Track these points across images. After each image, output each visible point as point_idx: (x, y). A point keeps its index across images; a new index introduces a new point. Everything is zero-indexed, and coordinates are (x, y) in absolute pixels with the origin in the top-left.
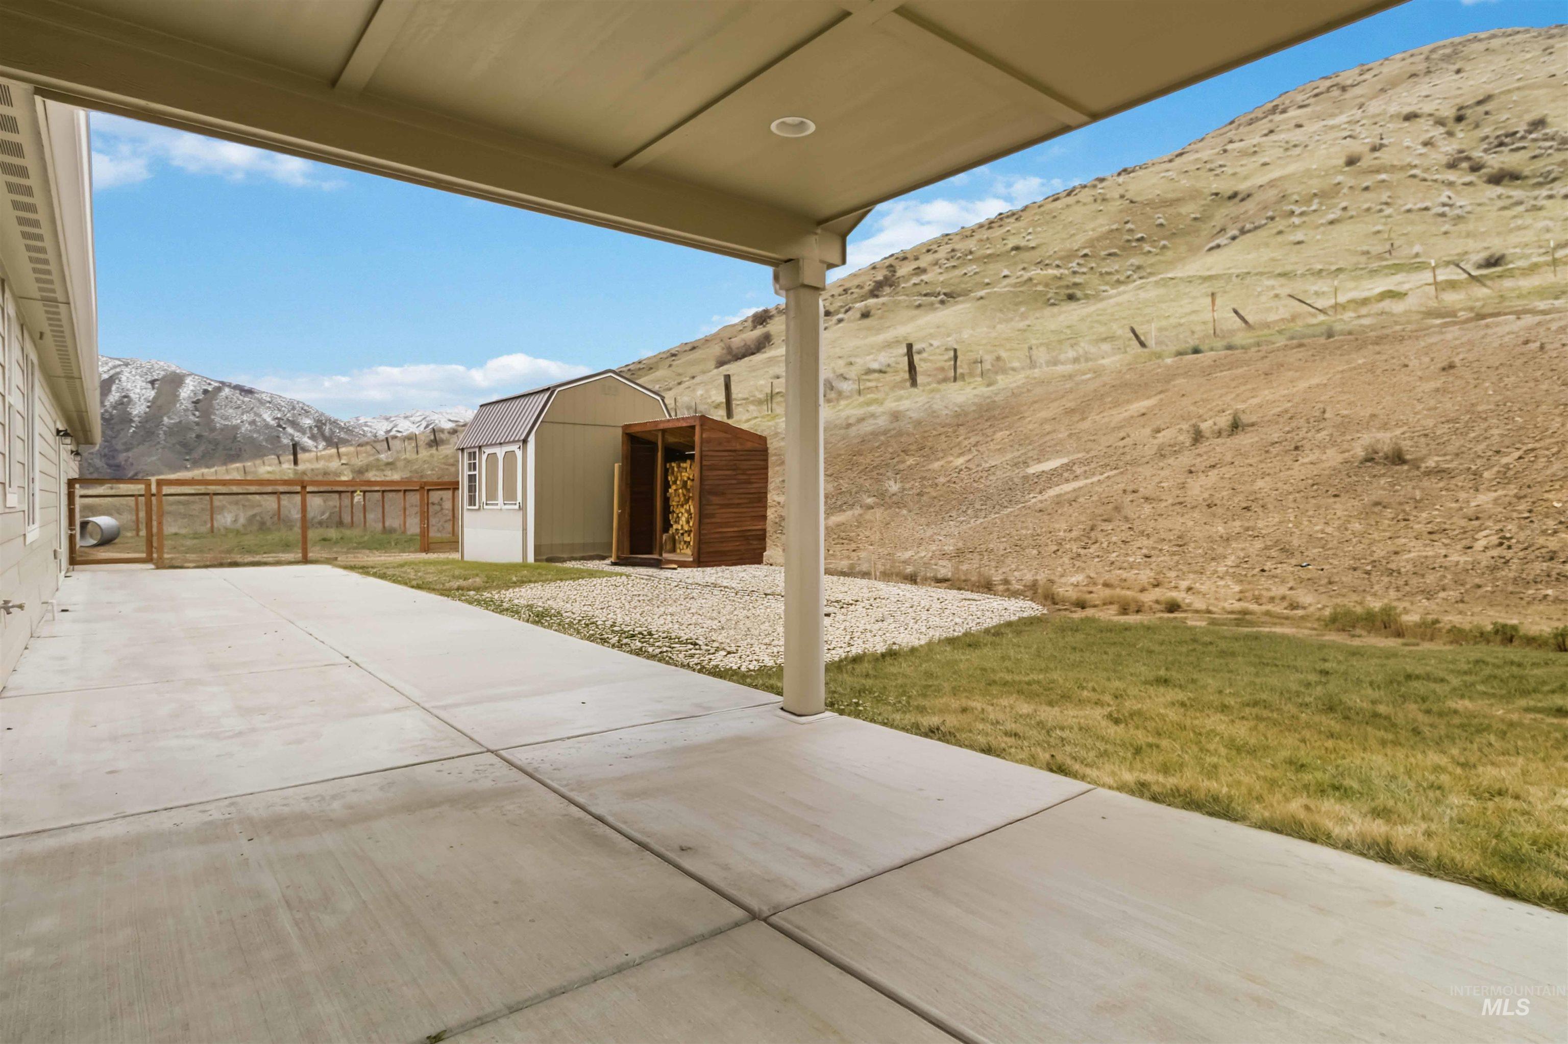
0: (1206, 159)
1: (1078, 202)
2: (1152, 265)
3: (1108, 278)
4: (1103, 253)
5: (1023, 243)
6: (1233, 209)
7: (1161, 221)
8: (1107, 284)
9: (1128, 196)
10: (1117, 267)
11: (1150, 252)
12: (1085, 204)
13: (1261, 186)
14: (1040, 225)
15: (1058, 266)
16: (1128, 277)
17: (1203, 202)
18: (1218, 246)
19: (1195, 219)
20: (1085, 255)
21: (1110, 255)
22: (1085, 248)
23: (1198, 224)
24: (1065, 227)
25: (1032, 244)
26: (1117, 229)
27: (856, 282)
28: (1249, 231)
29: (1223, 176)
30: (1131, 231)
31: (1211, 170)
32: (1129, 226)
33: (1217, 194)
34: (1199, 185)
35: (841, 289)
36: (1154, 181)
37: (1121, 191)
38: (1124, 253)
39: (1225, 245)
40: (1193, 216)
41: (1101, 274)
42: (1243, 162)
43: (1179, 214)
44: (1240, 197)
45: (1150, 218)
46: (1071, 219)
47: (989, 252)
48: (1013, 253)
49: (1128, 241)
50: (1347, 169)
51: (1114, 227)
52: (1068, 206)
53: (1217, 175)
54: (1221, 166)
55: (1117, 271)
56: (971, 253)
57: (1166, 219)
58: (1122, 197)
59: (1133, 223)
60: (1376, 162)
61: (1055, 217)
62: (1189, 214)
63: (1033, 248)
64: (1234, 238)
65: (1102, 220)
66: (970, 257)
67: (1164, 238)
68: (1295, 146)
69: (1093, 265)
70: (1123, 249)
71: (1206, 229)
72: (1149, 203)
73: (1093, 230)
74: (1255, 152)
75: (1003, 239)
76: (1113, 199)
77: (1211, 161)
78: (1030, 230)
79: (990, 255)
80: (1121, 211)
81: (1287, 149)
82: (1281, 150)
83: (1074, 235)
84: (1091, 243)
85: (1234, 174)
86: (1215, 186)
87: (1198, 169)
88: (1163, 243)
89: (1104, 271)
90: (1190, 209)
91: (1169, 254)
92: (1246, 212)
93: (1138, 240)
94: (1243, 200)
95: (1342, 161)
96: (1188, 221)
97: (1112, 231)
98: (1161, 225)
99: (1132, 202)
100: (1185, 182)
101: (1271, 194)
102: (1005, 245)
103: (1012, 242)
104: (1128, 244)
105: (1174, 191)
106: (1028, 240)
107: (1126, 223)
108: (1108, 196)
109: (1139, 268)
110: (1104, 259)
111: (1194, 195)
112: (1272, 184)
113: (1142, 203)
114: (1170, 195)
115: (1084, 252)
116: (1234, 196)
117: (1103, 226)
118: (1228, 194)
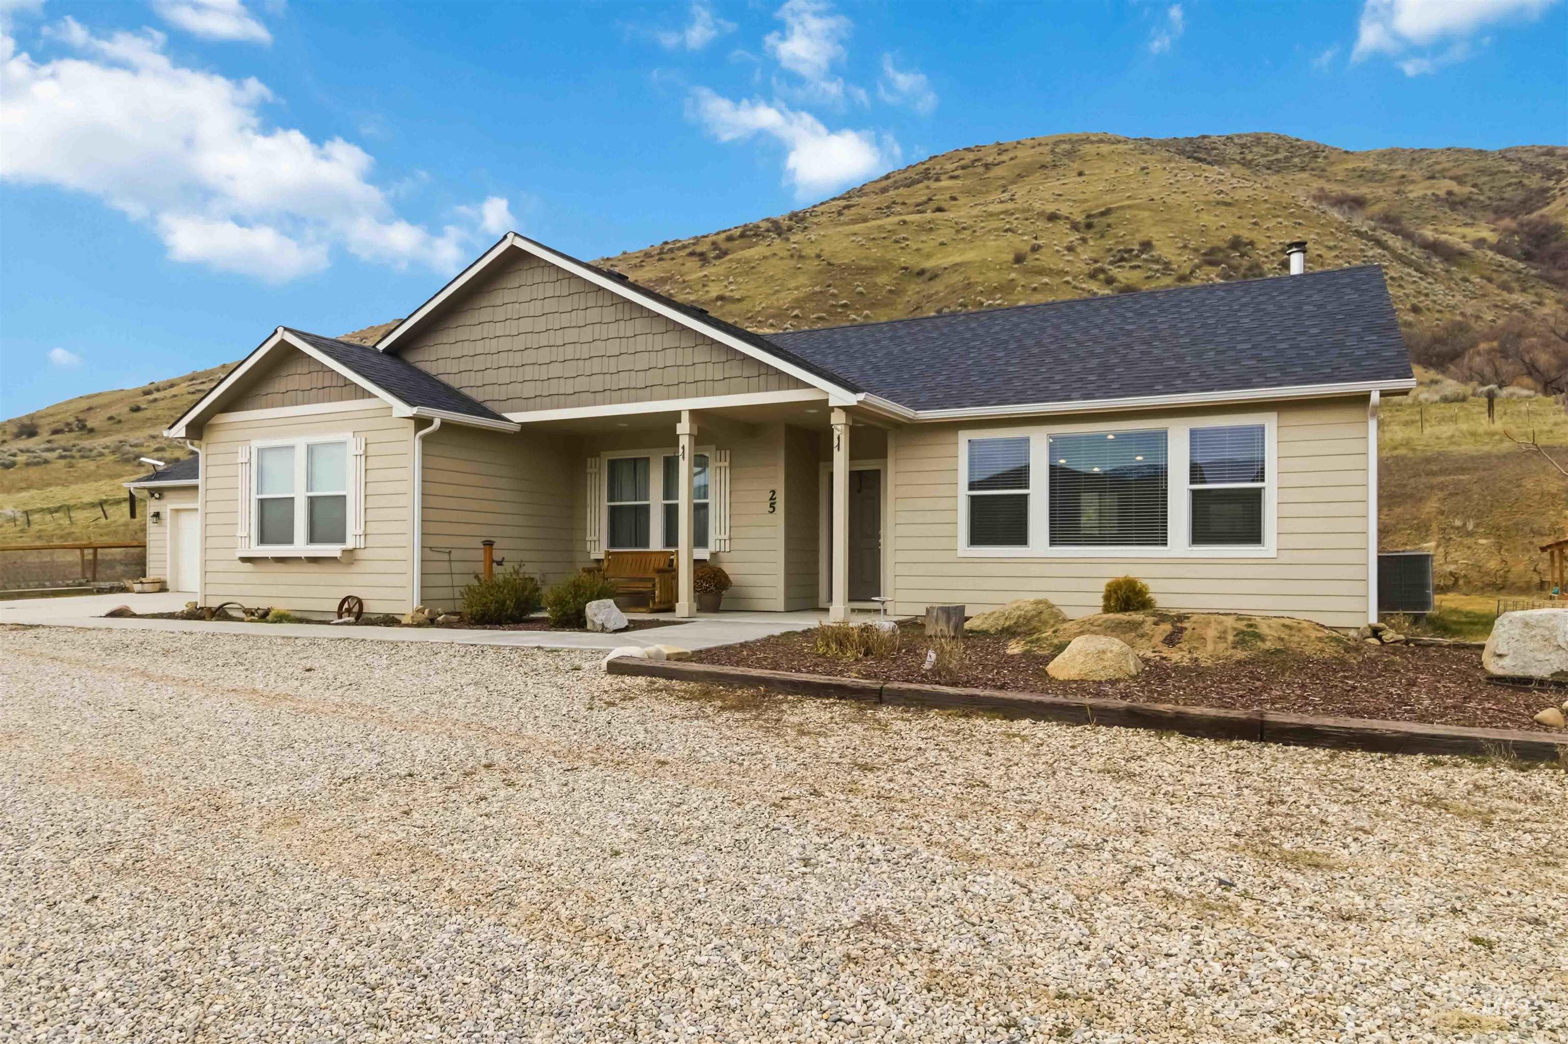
1: (776, 253)
4: (812, 315)
6: (924, 287)
7: (861, 289)
9: (824, 257)
11: (855, 320)
12: (782, 258)
13: (946, 269)
14: (741, 274)
17: (895, 275)
19: (890, 291)
20: (796, 316)
21: (819, 318)
22: (793, 308)
23: (894, 297)
25: (736, 295)
26: (820, 292)
29: (910, 251)
30: (834, 295)
31: (896, 242)
32: (833, 290)
33: (906, 268)
34: (890, 256)
36: (845, 245)
40: (888, 288)
42: (924, 238)
43: (876, 284)
44: (928, 275)
45: (850, 284)
48: (719, 303)
49: (833, 306)
50: (1016, 266)
51: (817, 289)
53: (902, 248)
54: (904, 239)
57: (865, 288)
58: (818, 256)
59: (835, 287)
60: (1038, 263)
61: (753, 268)
62: (884, 285)
65: (802, 279)
67: (866, 308)
68: (964, 229)
70: (830, 313)
71: (902, 304)
72: (848, 267)
73: (797, 288)
74: (930, 227)
76: (810, 258)
78: (731, 279)
80: (820, 272)
81: (958, 232)
82: (953, 231)
83: (777, 291)
84: (798, 304)
85: (917, 250)
86: (904, 260)
88: (866, 312)
90: (884, 280)
92: (937, 293)
94: (930, 279)
95: (1011, 257)
97: (815, 293)
98: (861, 293)
99: (829, 264)
100: (876, 252)
101: (957, 280)
102: (707, 292)
104: (833, 309)
105: (867, 258)
106: (732, 291)
107: (829, 286)
108: (803, 254)
111: (885, 266)
112: (956, 267)
113: (839, 266)
114: (864, 263)
115: (796, 312)
116: (922, 273)
117: (805, 286)
118: (917, 270)
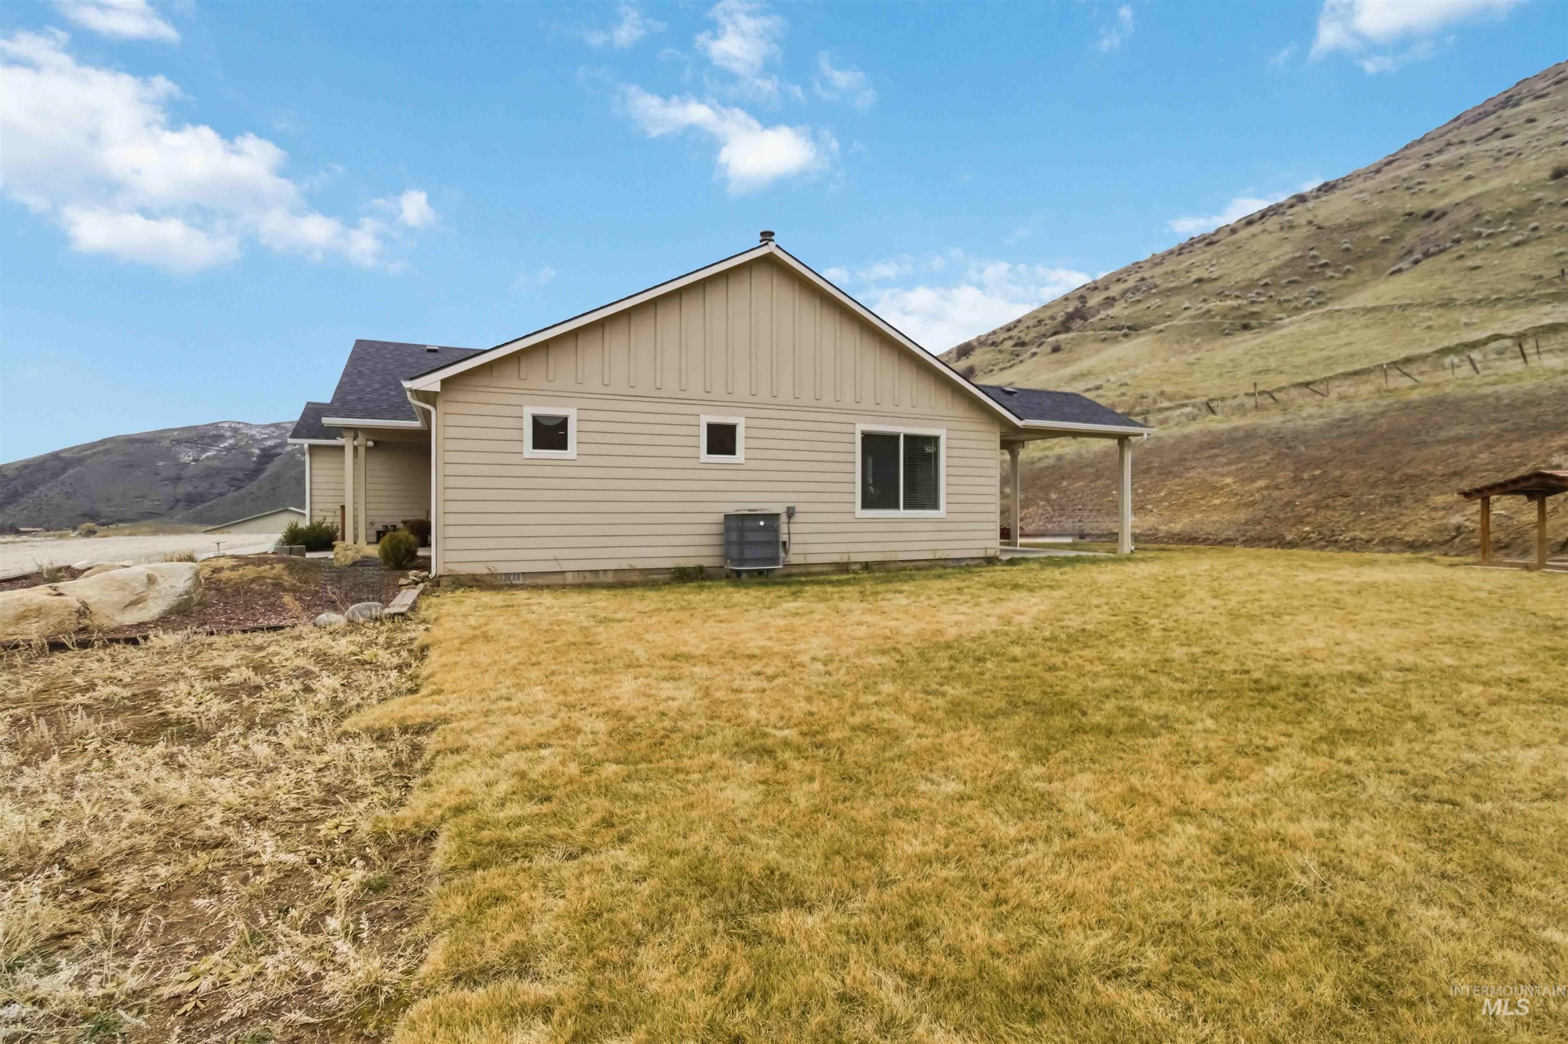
0: (1405, 176)
1: (1264, 231)
2: (1333, 290)
3: (1285, 305)
4: (1284, 281)
5: (1205, 275)
6: (1424, 229)
7: (1347, 245)
8: (1284, 311)
9: (1316, 221)
10: (1296, 294)
11: (1332, 277)
12: (1271, 233)
13: (1457, 204)
14: (1224, 256)
15: (1237, 297)
16: (1307, 303)
17: (1395, 223)
18: (1400, 271)
19: (1385, 241)
20: (1266, 285)
21: (1291, 282)
22: (1266, 277)
23: (1386, 246)
24: (1249, 257)
25: (1214, 276)
26: (1301, 257)
27: (1049, 313)
28: (1434, 254)
29: (1422, 194)
30: (1314, 257)
31: (1408, 188)
32: (1313, 253)
33: (1410, 214)
34: (1391, 206)
35: (1035, 321)
36: (1345, 204)
37: (1309, 217)
38: (1306, 280)
39: (1407, 269)
40: (1382, 238)
41: (1279, 302)
42: (1445, 177)
43: (1368, 237)
44: (1435, 216)
45: (1337, 243)
46: (1255, 248)
47: (1172, 285)
48: (1196, 285)
49: (1312, 267)
50: (1551, 183)
51: (1298, 254)
52: (1254, 235)
53: (1414, 194)
54: (1419, 183)
55: (1296, 298)
56: (1156, 286)
57: (1352, 243)
58: (1310, 223)
59: (1318, 249)
61: (1240, 247)
62: (1378, 236)
63: (1215, 279)
64: (1416, 262)
65: (1287, 248)
66: (1154, 291)
67: (1349, 263)
68: (1508, 155)
69: (1272, 294)
70: (1305, 276)
71: (1395, 250)
72: (1338, 228)
73: (1277, 258)
74: (1461, 165)
75: (1187, 272)
76: (1299, 226)
77: (1410, 178)
78: (1213, 261)
79: (1173, 288)
80: (1308, 238)
81: (1495, 161)
82: (1490, 160)
83: (1256, 264)
84: (1273, 272)
85: (1433, 192)
86: (1410, 206)
87: (1394, 188)
88: (1347, 267)
89: (1282, 299)
90: (1379, 231)
91: (1352, 278)
92: (1436, 233)
93: (1322, 266)
94: (1437, 219)
95: (1548, 174)
96: (1376, 244)
97: (1295, 258)
98: (1348, 250)
99: (1319, 228)
100: (1377, 205)
101: (1466, 212)
102: (1188, 277)
103: (1196, 274)
104: (1310, 271)
105: (1364, 213)
106: (1211, 272)
107: (1311, 249)
108: (1295, 223)
109: (1319, 293)
110: (1284, 287)
111: (1384, 216)
112: (1469, 201)
113: (1329, 228)
114: (1358, 219)
115: (1264, 281)
116: (1429, 215)
117: (1287, 253)
118: (1423, 213)
